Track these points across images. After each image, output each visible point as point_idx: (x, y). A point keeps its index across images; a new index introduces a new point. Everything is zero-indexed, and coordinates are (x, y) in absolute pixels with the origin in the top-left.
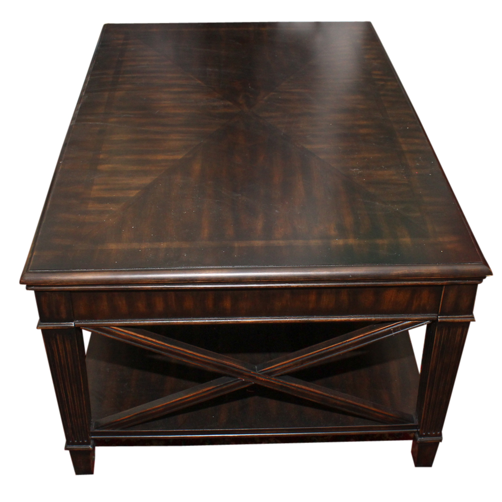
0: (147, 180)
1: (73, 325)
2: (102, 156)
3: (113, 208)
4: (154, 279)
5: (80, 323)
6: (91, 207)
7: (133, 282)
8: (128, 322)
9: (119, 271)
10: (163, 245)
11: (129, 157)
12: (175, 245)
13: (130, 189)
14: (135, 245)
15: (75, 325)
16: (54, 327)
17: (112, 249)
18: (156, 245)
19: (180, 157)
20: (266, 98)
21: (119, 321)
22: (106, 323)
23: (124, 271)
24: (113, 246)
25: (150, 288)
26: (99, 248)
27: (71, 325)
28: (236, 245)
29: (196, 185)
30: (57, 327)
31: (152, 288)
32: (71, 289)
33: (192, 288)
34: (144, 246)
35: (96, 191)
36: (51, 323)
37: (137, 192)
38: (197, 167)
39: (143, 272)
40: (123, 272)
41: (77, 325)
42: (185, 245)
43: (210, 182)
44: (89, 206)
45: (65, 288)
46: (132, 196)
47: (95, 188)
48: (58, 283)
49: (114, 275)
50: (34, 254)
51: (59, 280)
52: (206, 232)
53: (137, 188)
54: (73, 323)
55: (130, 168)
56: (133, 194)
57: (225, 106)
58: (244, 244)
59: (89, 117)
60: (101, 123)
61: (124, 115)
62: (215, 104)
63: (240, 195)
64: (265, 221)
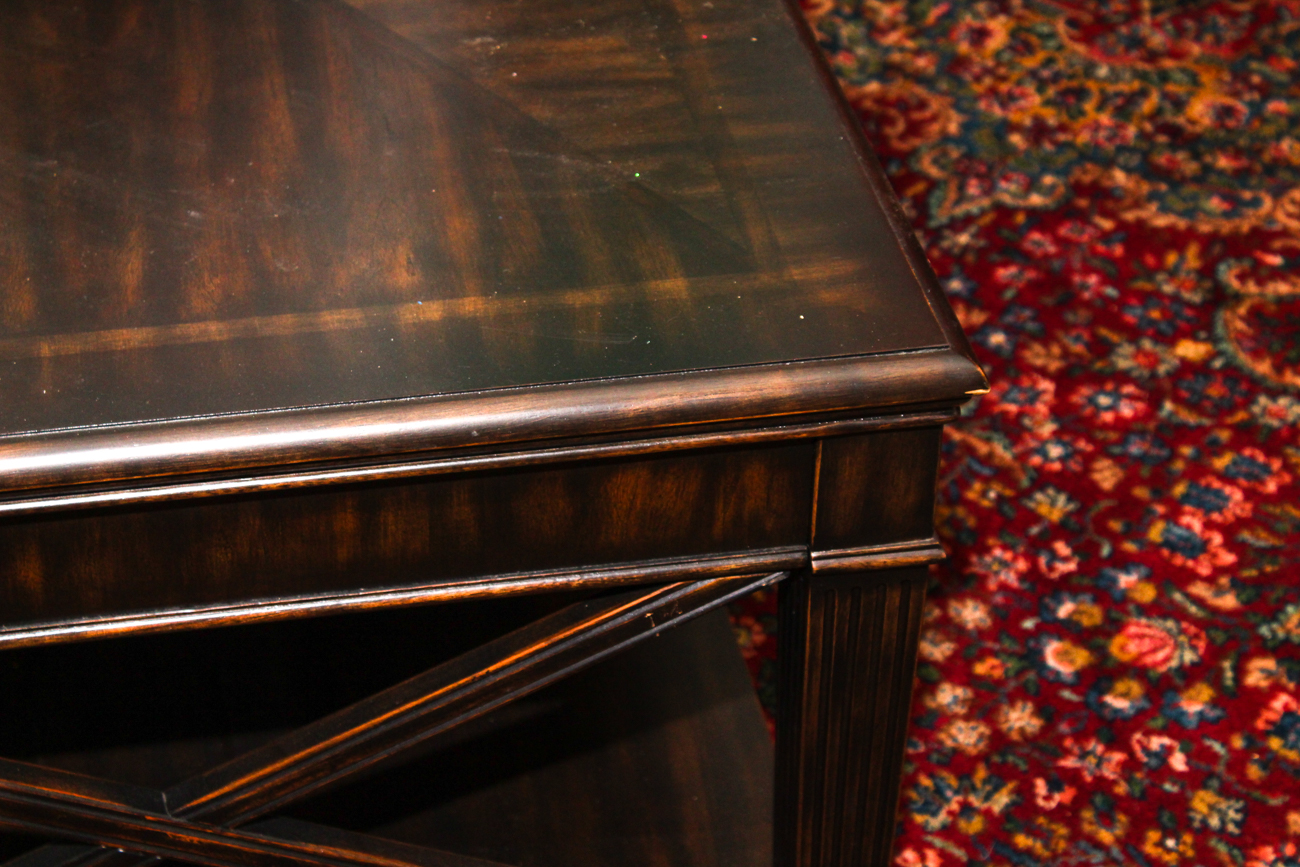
28: (45, 350)
63: (56, 162)
64: (152, 252)
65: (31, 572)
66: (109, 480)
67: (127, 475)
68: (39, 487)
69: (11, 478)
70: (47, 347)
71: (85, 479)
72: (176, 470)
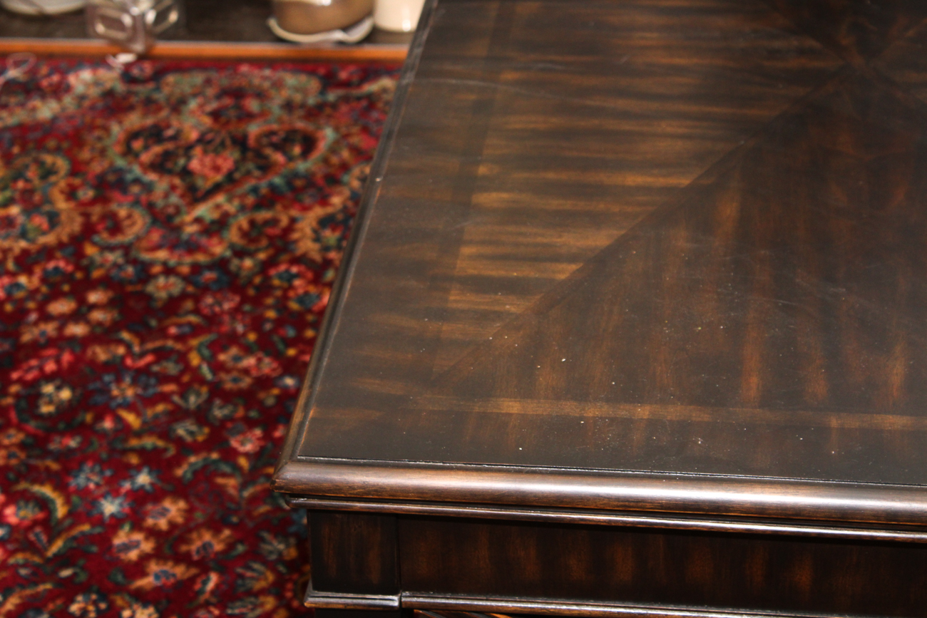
0: (600, 239)
1: (396, 604)
2: (482, 170)
3: (513, 306)
4: (618, 499)
5: (415, 599)
6: (457, 299)
7: (562, 502)
8: (540, 606)
9: (528, 472)
10: (643, 412)
11: (551, 175)
12: (674, 412)
13: (557, 258)
14: (570, 408)
15: (400, 602)
16: (348, 604)
17: (511, 415)
18: (623, 411)
19: (685, 181)
20: (911, 33)
21: (516, 601)
22: (481, 603)
23: (541, 473)
24: (512, 407)
25: (605, 521)
26: (477, 409)
27: (391, 603)
28: (834, 422)
29: (728, 258)
30: (354, 605)
31: (610, 521)
32: (401, 509)
33: (712, 528)
34: (593, 411)
35: (468, 260)
36: (340, 595)
37: (574, 267)
38: (729, 210)
39: (590, 480)
40: (538, 477)
41: (406, 602)
42: (701, 416)
43: (763, 252)
44: (452, 298)
45: (386, 506)
46: (562, 277)
47: (467, 251)
48: (369, 493)
49: (515, 481)
50: (311, 413)
51: (374, 486)
52: (753, 384)
53: (572, 258)
54: (396, 598)
55: (555, 203)
56: (564, 272)
57: (801, 52)
58: (853, 422)
59: (448, 67)
60: (482, 84)
61: (541, 65)
62: (777, 44)
63: (844, 290)
64: (911, 362)
65: (803, 577)
66: (874, 522)
67: (888, 520)
68: (823, 519)
69: (806, 510)
70: (835, 422)
71: (857, 519)
72: (923, 522)
